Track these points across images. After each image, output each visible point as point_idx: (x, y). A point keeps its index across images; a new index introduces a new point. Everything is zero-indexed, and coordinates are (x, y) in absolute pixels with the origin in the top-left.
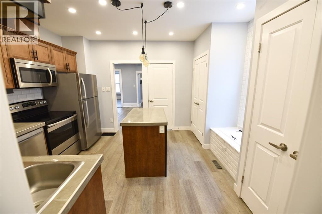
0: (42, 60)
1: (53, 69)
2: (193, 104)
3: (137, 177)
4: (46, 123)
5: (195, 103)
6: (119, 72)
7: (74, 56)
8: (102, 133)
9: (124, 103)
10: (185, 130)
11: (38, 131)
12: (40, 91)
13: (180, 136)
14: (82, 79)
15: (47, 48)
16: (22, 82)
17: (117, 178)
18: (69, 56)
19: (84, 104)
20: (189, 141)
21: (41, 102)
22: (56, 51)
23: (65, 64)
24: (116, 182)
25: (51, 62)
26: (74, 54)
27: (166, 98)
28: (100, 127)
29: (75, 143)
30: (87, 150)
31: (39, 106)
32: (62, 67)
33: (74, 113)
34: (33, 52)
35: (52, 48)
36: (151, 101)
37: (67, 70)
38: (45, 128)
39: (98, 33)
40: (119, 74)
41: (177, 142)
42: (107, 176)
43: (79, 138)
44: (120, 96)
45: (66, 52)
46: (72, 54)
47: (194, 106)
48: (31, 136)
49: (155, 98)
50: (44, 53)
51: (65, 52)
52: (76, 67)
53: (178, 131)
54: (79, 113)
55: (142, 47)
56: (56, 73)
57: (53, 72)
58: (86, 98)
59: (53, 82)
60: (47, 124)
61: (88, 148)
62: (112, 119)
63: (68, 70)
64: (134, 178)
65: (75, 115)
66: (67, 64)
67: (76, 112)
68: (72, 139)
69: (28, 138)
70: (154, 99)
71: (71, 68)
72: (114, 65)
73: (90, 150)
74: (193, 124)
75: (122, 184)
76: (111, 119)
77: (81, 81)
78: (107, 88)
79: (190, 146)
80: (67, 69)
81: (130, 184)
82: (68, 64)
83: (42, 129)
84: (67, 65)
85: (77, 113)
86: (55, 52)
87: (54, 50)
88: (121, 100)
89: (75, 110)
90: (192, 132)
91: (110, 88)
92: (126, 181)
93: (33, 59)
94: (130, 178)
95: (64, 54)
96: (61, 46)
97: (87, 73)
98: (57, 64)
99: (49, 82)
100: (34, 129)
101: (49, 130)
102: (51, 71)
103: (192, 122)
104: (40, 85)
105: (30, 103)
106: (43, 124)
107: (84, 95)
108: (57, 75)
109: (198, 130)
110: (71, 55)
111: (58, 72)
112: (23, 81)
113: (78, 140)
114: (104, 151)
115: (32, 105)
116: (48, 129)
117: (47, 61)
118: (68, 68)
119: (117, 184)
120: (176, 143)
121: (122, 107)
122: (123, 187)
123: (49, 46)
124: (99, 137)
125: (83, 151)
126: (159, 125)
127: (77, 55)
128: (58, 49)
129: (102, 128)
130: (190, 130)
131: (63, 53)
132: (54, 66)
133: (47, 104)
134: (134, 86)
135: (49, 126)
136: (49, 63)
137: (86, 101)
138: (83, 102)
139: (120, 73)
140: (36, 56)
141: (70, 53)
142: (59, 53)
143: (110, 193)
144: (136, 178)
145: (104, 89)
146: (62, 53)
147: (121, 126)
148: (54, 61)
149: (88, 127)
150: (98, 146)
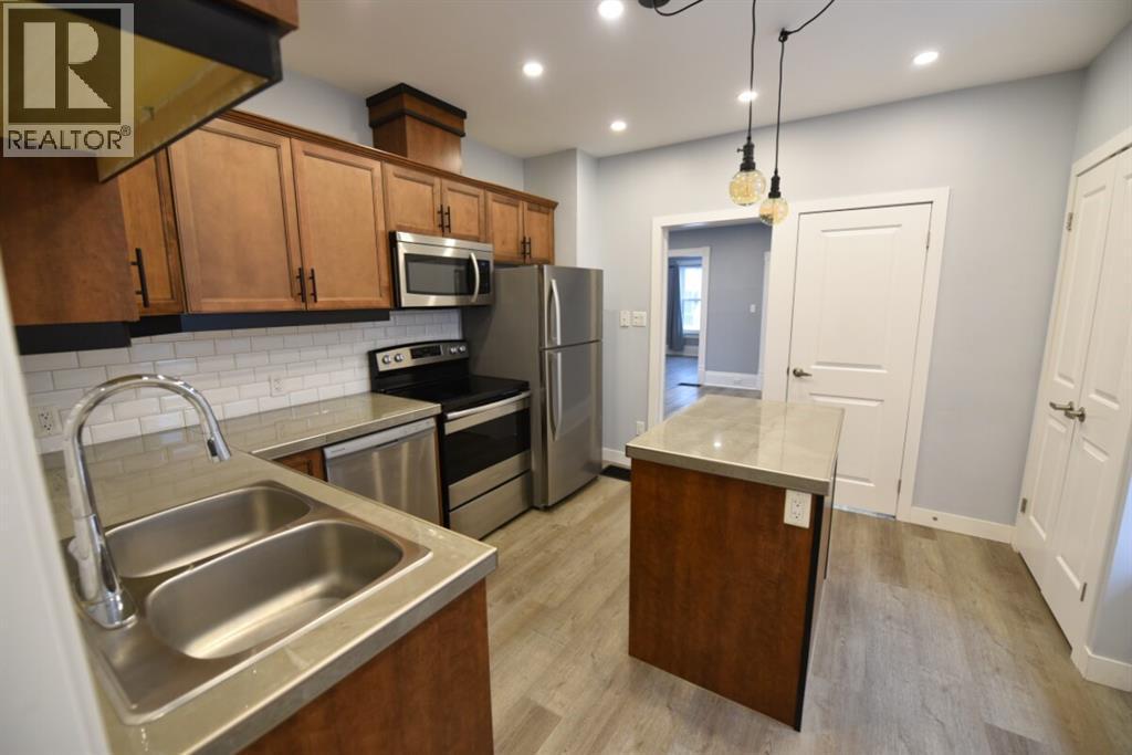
0: (463, 232)
1: (484, 257)
2: (1042, 408)
3: (669, 670)
4: (443, 407)
5: (1053, 405)
6: (700, 258)
7: (548, 214)
8: (604, 466)
9: (709, 373)
10: (976, 540)
11: (423, 425)
12: (455, 317)
13: (937, 561)
14: (554, 282)
15: (477, 196)
16: (409, 291)
17: (599, 641)
18: (535, 215)
19: (552, 361)
20: (987, 600)
21: (454, 347)
22: (500, 202)
23: (521, 239)
24: (592, 655)
25: (482, 237)
26: (548, 207)
27: (879, 367)
28: (600, 444)
29: (516, 477)
30: (548, 509)
31: (449, 358)
32: (510, 249)
33: (524, 386)
34: (441, 212)
35: (490, 195)
36: (798, 374)
37: (525, 257)
38: (441, 420)
39: (619, 126)
40: (699, 265)
41: (904, 585)
42: (573, 618)
43: (530, 466)
44: (697, 345)
45: (526, 204)
46: (543, 208)
47: (1051, 425)
48: (402, 435)
49: (819, 363)
50: (468, 212)
51: (524, 205)
52: (551, 248)
53: (927, 532)
54: (536, 390)
55: (745, 142)
56: (491, 265)
57: (484, 265)
58: (559, 343)
59: (480, 293)
60: (445, 410)
61: (550, 504)
62: (643, 423)
63: (528, 256)
64: (656, 670)
65: (523, 395)
66: (525, 238)
67: (531, 384)
68: (511, 465)
69: (396, 440)
70: (814, 367)
71: (537, 251)
72: (667, 234)
73: (555, 512)
74: (1032, 518)
75: (607, 673)
76: (638, 422)
77: (551, 292)
78: (636, 313)
79: (987, 628)
80: (524, 253)
81: (636, 686)
82: (527, 241)
83: (432, 423)
84: (525, 243)
85: (530, 387)
86: (496, 208)
87: (494, 201)
88: (696, 358)
89: (526, 380)
90: (1020, 554)
91: (644, 314)
92: (627, 668)
93: (439, 230)
94: (643, 663)
95: (521, 212)
96: (522, 190)
97: (580, 265)
98: (498, 240)
99: (471, 292)
100: (412, 418)
101: (450, 428)
102: (479, 261)
103: (1025, 502)
104: (450, 301)
105: (428, 348)
106: (436, 408)
107: (556, 336)
108: (494, 273)
109: (1060, 559)
110: (539, 211)
111: (498, 264)
112: (412, 289)
113: (526, 472)
114: (592, 527)
115: (432, 355)
116: (447, 425)
117: (475, 233)
118: (528, 251)
119: (595, 664)
120: (901, 591)
121: (698, 386)
122: (610, 684)
123: (480, 192)
124: (594, 476)
125: (537, 509)
126: (784, 486)
127: (557, 211)
128: (505, 198)
129: (604, 449)
130: (1009, 545)
131: (517, 206)
132: (489, 247)
133: (466, 356)
134: (753, 309)
135: (450, 415)
136: (477, 240)
137: (559, 355)
138: (550, 356)
139: (706, 261)
140: (446, 223)
141: (536, 207)
142: (507, 208)
143: (561, 684)
144: (664, 673)
145: (625, 318)
146: (514, 209)
147: (627, 455)
148: (493, 234)
149: (556, 438)
150: (580, 504)
